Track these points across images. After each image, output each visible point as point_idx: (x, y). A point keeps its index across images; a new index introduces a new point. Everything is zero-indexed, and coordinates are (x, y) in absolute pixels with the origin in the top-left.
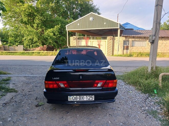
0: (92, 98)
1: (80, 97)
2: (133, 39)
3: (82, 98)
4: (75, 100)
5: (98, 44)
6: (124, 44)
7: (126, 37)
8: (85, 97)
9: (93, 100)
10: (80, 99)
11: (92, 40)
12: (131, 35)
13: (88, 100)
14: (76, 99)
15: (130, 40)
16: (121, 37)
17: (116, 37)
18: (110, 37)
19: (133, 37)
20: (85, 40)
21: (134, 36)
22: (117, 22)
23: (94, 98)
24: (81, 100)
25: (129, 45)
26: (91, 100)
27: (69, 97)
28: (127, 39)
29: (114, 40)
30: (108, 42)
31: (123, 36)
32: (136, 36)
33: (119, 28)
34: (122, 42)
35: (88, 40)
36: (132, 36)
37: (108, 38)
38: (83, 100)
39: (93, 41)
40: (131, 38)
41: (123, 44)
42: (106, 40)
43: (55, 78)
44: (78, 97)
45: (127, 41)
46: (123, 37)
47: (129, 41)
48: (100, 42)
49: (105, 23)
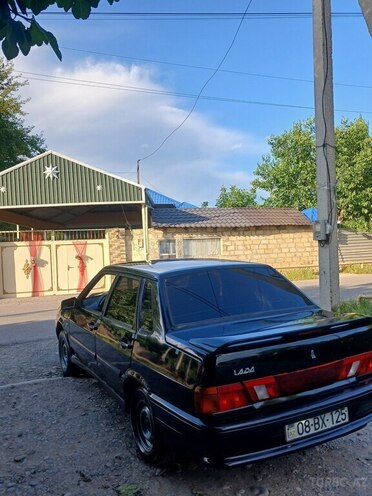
0: (343, 417)
1: (316, 421)
2: (186, 236)
3: (321, 422)
5: (76, 254)
6: (161, 253)
7: (165, 229)
8: (328, 416)
9: (347, 420)
10: (317, 426)
11: (53, 243)
12: (179, 222)
13: (335, 424)
14: (307, 429)
15: (178, 237)
16: (152, 229)
17: (135, 232)
18: (116, 229)
19: (186, 228)
20: (27, 243)
21: (188, 225)
22: (136, 184)
23: (347, 414)
24: (320, 430)
25: (174, 252)
26: (342, 422)
27: (287, 427)
28: (169, 236)
29: (128, 237)
30: (110, 246)
31: (156, 228)
32: (193, 225)
33: (144, 201)
34: (157, 246)
35: (37, 243)
36: (183, 225)
37: (110, 233)
38: (324, 428)
39: (57, 246)
40: (180, 233)
41: (157, 251)
42: (105, 242)
43: (241, 372)
44: (311, 421)
45: (169, 241)
46: (157, 231)
47: (174, 241)
48: (85, 249)
49: (99, 188)
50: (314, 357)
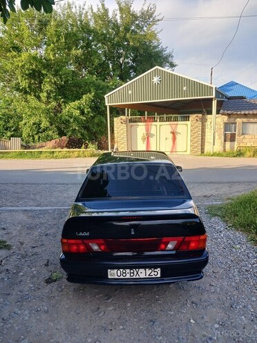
0: (156, 273)
1: (132, 271)
2: (245, 120)
3: (135, 273)
4: (122, 277)
5: (171, 130)
6: (225, 131)
7: (229, 115)
8: (142, 270)
9: (159, 276)
10: (132, 275)
11: (158, 123)
12: (241, 110)
13: (147, 276)
14: (124, 275)
15: (239, 120)
16: (220, 115)
17: (209, 116)
18: (196, 115)
19: (245, 114)
20: (144, 123)
21: (247, 112)
22: (209, 85)
23: (159, 272)
24: (134, 277)
25: (235, 131)
26: (154, 276)
28: (232, 120)
29: (203, 121)
30: (192, 126)
31: (223, 114)
32: (251, 112)
33: (214, 96)
34: (222, 126)
35: (150, 123)
36: (243, 112)
37: (193, 117)
38: (137, 277)
39: (160, 125)
40: (240, 118)
41: (223, 130)
42: (189, 123)
43: (81, 234)
44: (128, 271)
45: (232, 123)
46: (223, 116)
47: (236, 123)
48: (176, 127)
49: (185, 88)
50: (133, 233)
